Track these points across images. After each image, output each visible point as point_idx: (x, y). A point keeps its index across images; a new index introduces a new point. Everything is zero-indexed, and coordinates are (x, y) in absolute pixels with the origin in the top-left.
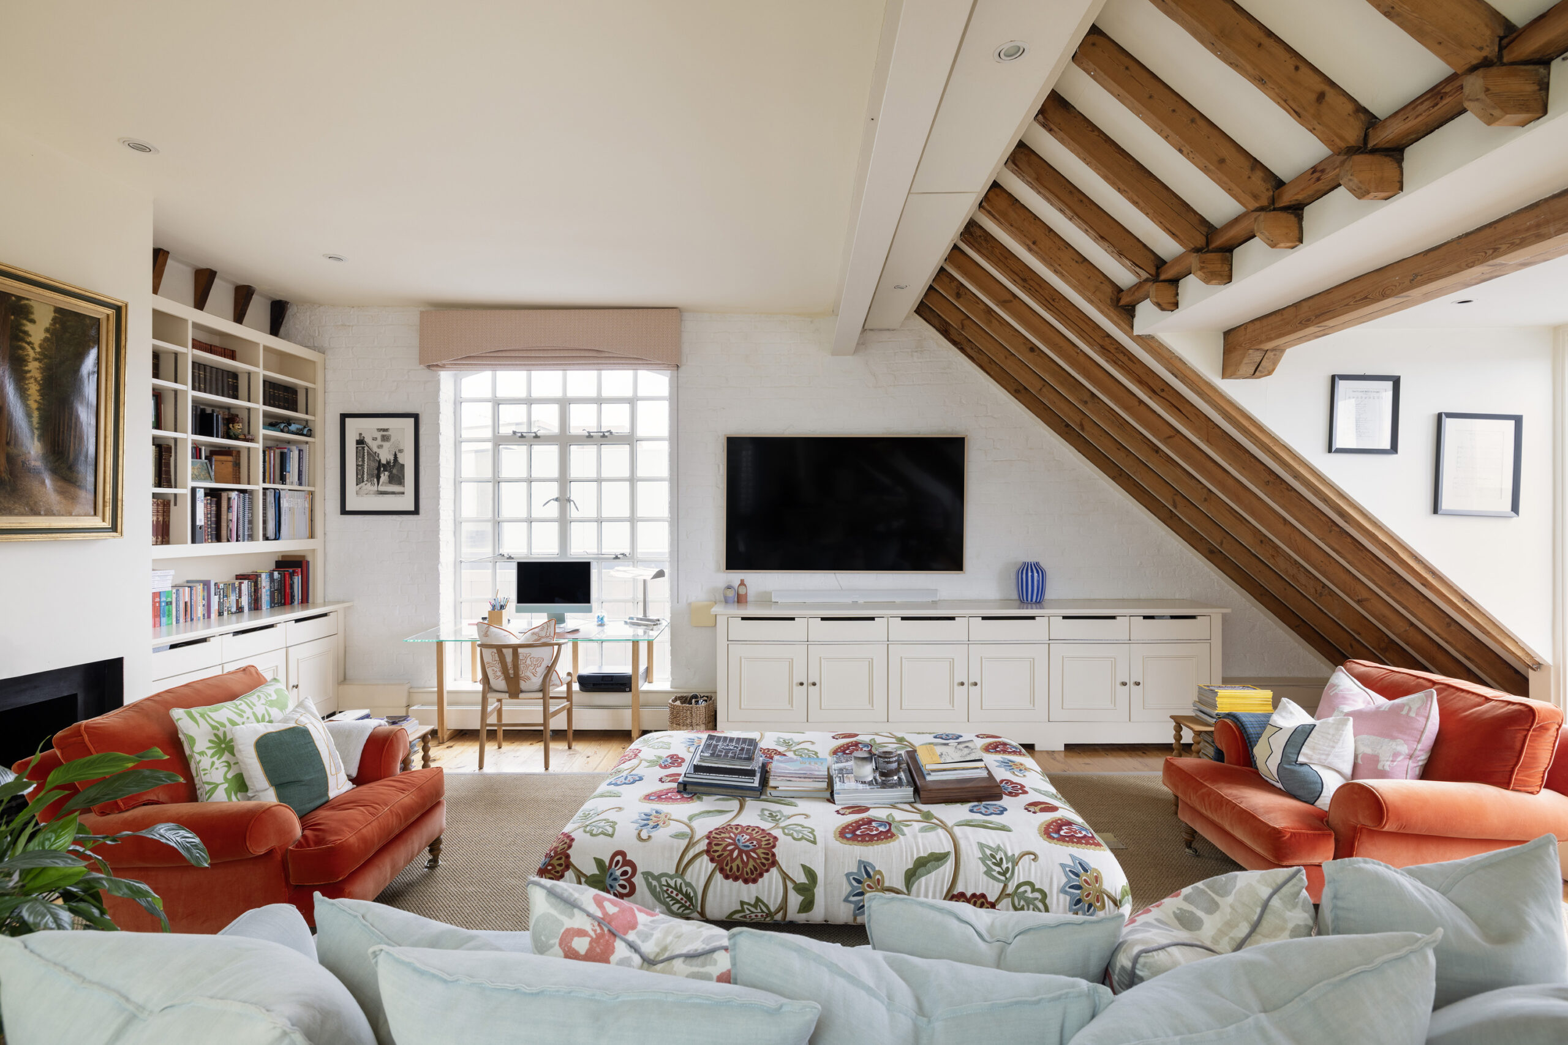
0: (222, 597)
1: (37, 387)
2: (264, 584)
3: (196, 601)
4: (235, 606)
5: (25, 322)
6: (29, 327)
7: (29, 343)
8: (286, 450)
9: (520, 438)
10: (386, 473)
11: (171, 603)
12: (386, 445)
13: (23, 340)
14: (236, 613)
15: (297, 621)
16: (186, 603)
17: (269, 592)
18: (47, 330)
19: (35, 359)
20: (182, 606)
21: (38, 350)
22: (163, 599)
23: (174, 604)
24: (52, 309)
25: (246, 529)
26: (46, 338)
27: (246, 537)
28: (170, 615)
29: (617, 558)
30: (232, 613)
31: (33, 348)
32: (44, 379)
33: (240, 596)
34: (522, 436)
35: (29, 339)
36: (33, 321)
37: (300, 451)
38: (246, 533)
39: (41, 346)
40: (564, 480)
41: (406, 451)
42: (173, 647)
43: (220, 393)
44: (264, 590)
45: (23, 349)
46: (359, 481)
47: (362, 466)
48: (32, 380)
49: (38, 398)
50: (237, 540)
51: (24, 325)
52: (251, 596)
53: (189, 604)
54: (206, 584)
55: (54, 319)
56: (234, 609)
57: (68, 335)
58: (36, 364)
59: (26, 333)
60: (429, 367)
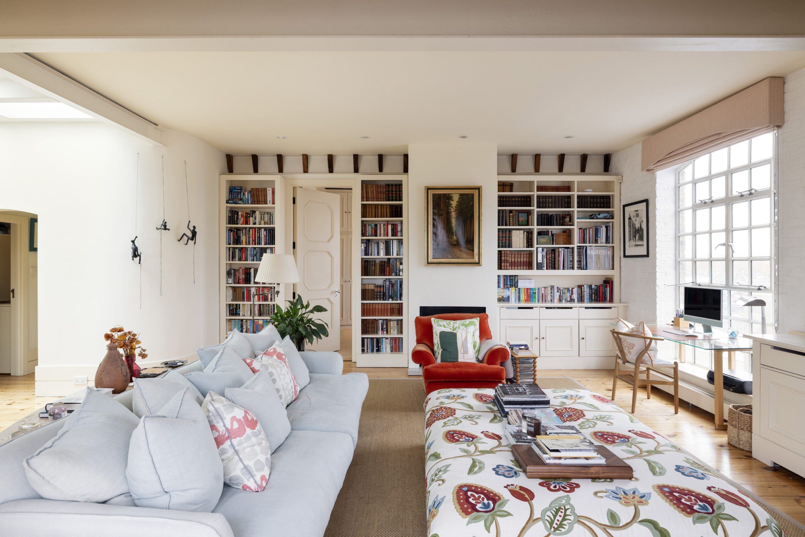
0: (562, 293)
1: (455, 220)
2: (585, 290)
3: (548, 294)
4: (569, 298)
5: (451, 201)
6: (452, 202)
7: (452, 207)
8: (598, 227)
9: (704, 204)
10: (638, 234)
11: (535, 293)
12: (638, 219)
13: (450, 206)
14: (570, 301)
15: (586, 308)
16: (543, 294)
17: (588, 294)
18: (457, 202)
19: (454, 211)
20: (541, 295)
21: (455, 208)
22: (532, 291)
23: (537, 294)
24: (458, 195)
25: (569, 264)
26: (457, 204)
27: (569, 268)
28: (535, 298)
29: (759, 289)
30: (567, 301)
31: (453, 208)
32: (456, 217)
33: (572, 294)
34: (705, 203)
35: (452, 206)
36: (453, 200)
37: (607, 227)
38: (569, 266)
39: (455, 207)
40: (729, 230)
41: (644, 222)
42: (519, 308)
43: (560, 207)
44: (585, 293)
45: (450, 209)
46: (630, 240)
47: (631, 231)
48: (453, 218)
49: (455, 223)
50: (563, 269)
51: (451, 202)
52: (579, 295)
53: (544, 295)
54: (552, 287)
55: (459, 198)
56: (569, 299)
57: (463, 202)
58: (454, 213)
59: (451, 204)
60: (648, 170)
